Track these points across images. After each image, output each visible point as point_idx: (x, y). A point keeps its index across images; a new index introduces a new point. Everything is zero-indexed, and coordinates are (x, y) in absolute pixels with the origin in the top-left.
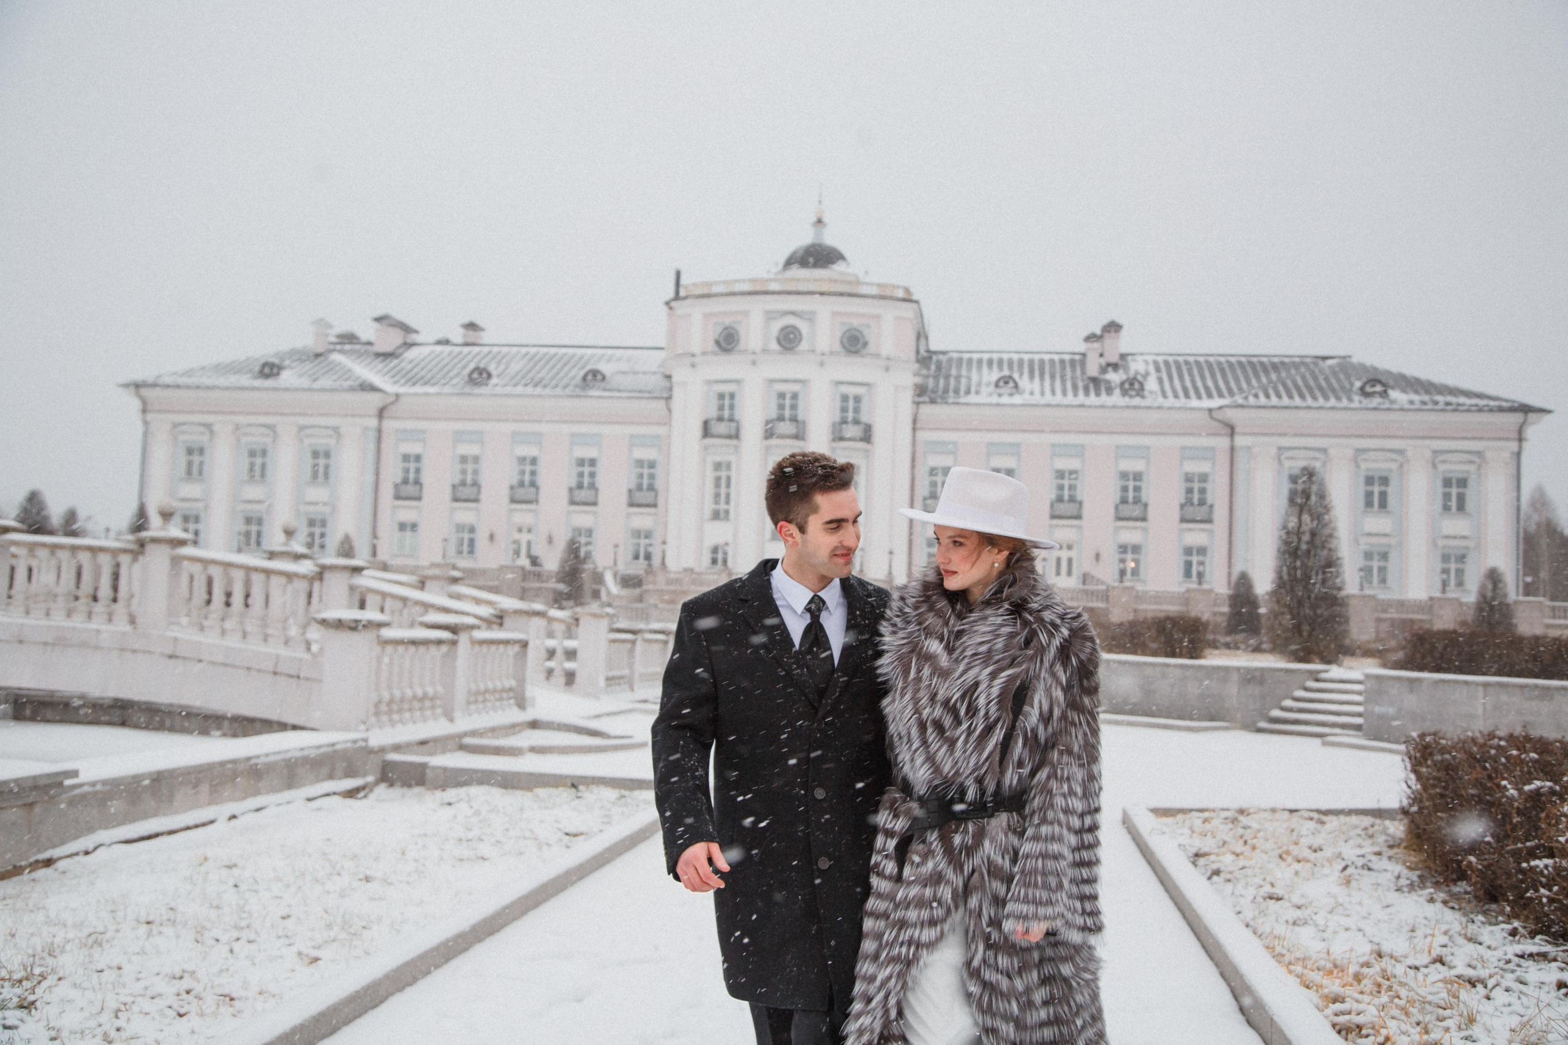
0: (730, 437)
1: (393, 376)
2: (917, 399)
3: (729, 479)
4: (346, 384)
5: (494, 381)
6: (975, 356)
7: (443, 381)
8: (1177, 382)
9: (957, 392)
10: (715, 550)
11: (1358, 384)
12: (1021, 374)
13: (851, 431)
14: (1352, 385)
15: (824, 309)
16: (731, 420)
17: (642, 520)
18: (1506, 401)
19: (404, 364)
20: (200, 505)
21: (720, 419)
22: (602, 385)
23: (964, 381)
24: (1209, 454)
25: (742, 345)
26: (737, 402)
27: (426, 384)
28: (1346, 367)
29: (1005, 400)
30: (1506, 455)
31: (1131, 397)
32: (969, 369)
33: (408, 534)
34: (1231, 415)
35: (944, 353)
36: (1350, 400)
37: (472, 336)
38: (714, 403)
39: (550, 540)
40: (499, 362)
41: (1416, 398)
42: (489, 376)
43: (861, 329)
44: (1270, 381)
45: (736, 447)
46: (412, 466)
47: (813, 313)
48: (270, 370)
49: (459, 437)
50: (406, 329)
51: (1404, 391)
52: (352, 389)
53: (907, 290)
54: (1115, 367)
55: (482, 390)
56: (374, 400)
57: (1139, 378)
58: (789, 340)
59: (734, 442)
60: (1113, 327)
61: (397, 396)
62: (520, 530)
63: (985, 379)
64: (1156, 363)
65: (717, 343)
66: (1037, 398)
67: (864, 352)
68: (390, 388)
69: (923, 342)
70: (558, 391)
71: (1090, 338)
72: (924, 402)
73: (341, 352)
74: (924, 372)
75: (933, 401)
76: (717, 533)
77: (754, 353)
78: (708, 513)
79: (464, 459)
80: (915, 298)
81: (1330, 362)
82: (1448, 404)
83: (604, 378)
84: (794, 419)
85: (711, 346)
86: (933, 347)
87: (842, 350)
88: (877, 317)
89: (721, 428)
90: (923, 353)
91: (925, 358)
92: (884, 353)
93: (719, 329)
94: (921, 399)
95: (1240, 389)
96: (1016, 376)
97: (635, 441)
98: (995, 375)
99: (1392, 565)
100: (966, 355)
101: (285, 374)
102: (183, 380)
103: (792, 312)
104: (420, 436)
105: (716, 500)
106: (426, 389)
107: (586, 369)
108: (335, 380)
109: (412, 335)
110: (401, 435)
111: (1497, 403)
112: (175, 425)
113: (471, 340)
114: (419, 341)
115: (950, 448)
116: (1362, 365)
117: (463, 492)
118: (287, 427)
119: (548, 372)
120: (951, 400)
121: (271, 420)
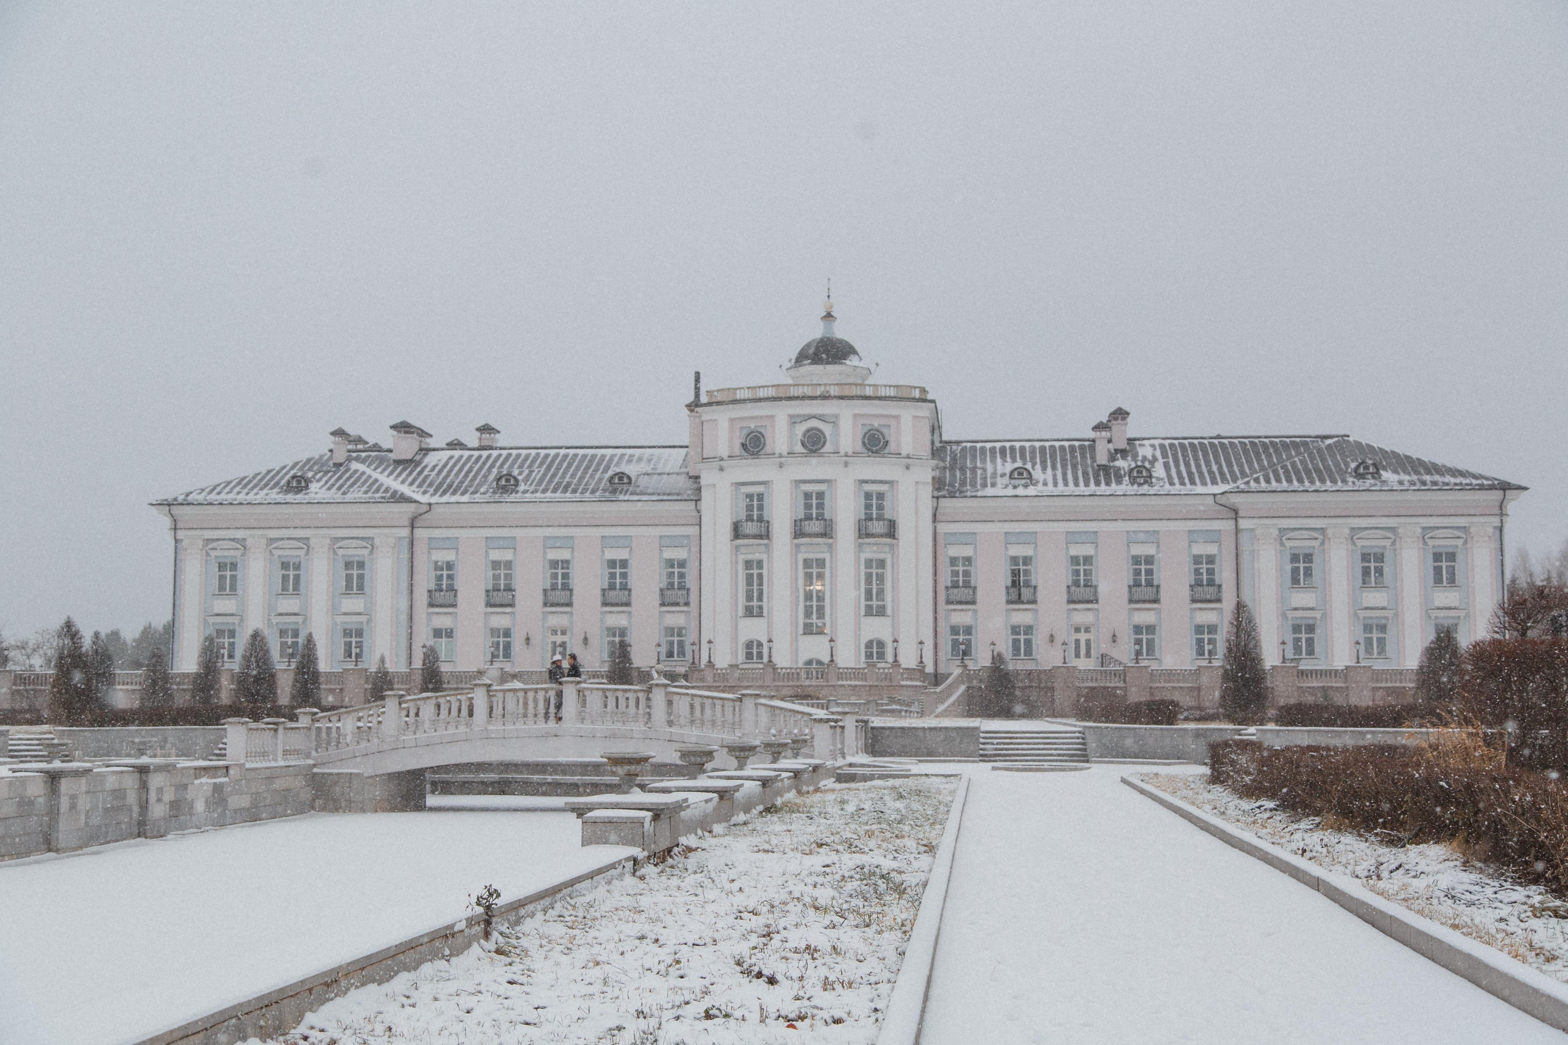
0: (760, 537)
1: (420, 486)
2: (936, 494)
3: (760, 576)
4: (378, 496)
5: (522, 487)
6: (988, 445)
7: (471, 489)
8: (1183, 468)
9: (973, 484)
10: (749, 645)
11: (1353, 465)
12: (1034, 464)
13: (878, 527)
14: (1347, 465)
15: (846, 412)
16: (760, 519)
17: (676, 619)
18: (1487, 479)
19: (427, 472)
20: (235, 619)
21: (750, 519)
22: (631, 488)
23: (979, 472)
24: (1214, 537)
25: (768, 449)
26: (766, 503)
27: (456, 491)
28: (1343, 445)
29: (1021, 491)
30: (1490, 530)
31: (1140, 485)
32: (984, 461)
33: (444, 641)
34: (1236, 500)
35: (958, 443)
36: (1344, 481)
37: (488, 439)
38: (743, 503)
39: (585, 641)
40: (521, 467)
41: (1406, 478)
42: (516, 482)
43: (881, 429)
44: (1272, 465)
45: (767, 545)
46: (445, 573)
47: (837, 416)
48: (298, 484)
49: (492, 543)
50: (423, 434)
51: (1395, 471)
52: (385, 501)
53: (923, 390)
54: (1123, 453)
55: (513, 497)
56: (406, 511)
57: (1147, 465)
58: (814, 443)
59: (765, 541)
60: (1120, 414)
61: (429, 505)
62: (554, 632)
63: (1000, 469)
64: (1162, 446)
65: (744, 445)
66: (1050, 489)
67: (887, 451)
68: (424, 499)
69: (936, 432)
70: (587, 496)
71: (1099, 427)
72: (944, 497)
73: (357, 459)
74: (941, 464)
75: (952, 496)
76: (754, 629)
77: (780, 455)
78: (741, 611)
79: (495, 565)
80: (929, 397)
81: (1329, 442)
82: (1435, 483)
83: (630, 481)
84: (820, 517)
85: (737, 450)
86: (945, 438)
87: (865, 451)
88: (897, 417)
89: (750, 528)
90: (938, 444)
92: (904, 453)
93: (745, 432)
94: (941, 493)
95: (1243, 474)
96: (1029, 466)
97: (665, 542)
98: (1009, 467)
99: (1390, 637)
100: (979, 445)
101: (314, 487)
102: (213, 497)
103: (814, 417)
104: (453, 544)
105: (749, 598)
106: (457, 498)
107: (610, 473)
108: (366, 492)
109: (428, 440)
110: (433, 544)
111: (1479, 482)
112: (208, 541)
113: (485, 443)
114: (432, 446)
115: (970, 539)
116: (1358, 444)
117: (497, 597)
118: (320, 540)
119: (573, 476)
120: (969, 494)
121: (302, 533)
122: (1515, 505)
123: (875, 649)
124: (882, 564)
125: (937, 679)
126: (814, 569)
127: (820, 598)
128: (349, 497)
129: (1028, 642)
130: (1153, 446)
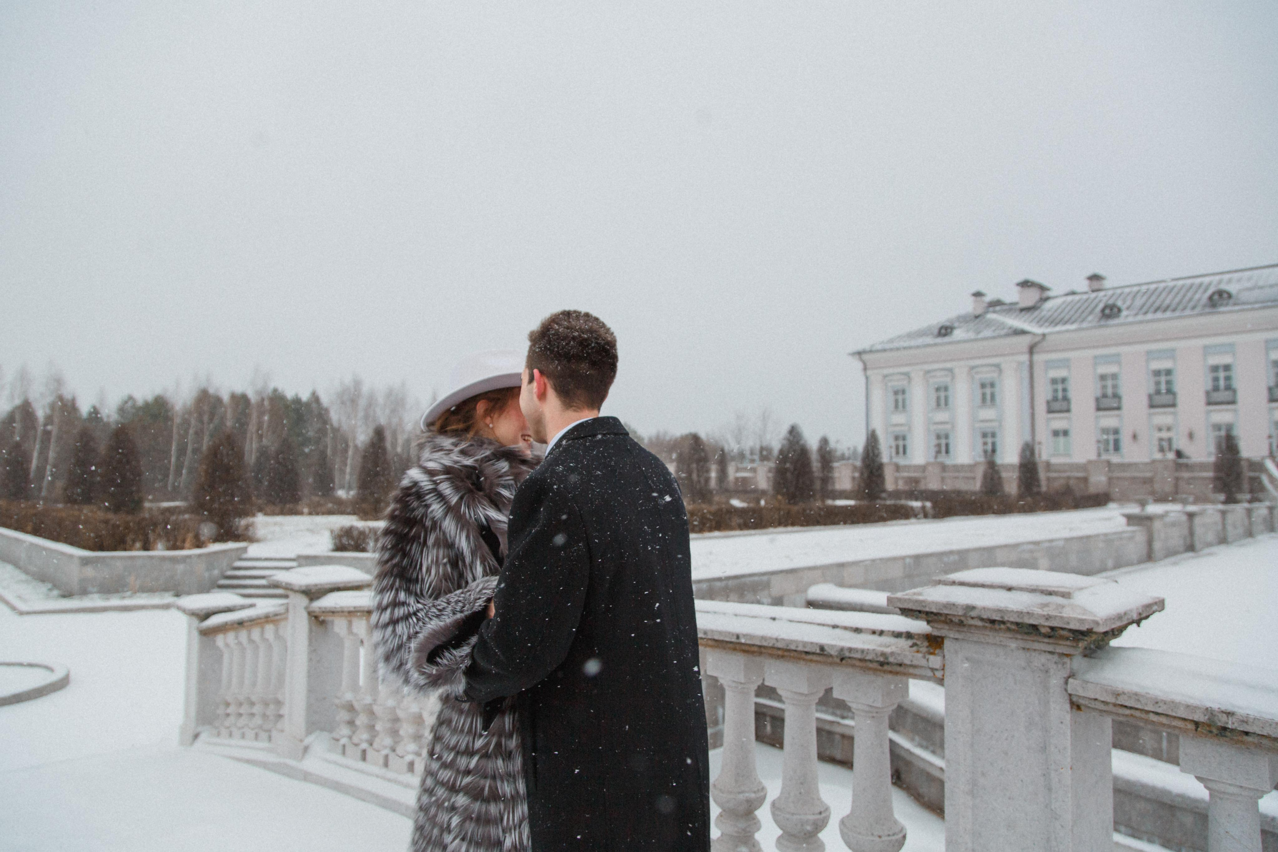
1: (1038, 322)
4: (1003, 332)
5: (1124, 313)
7: (1080, 319)
19: (1043, 314)
20: (906, 428)
22: (1231, 301)
27: (1066, 323)
33: (1061, 439)
37: (1096, 284)
39: (1191, 436)
40: (1124, 299)
42: (1119, 310)
46: (1060, 387)
48: (945, 331)
49: (1098, 360)
50: (1042, 288)
52: (1007, 335)
55: (1116, 322)
56: (1025, 341)
61: (1044, 335)
62: (1160, 429)
68: (1038, 330)
70: (1188, 312)
73: (994, 312)
79: (1103, 377)
83: (1230, 296)
97: (1271, 345)
101: (957, 332)
104: (1066, 363)
106: (1067, 327)
107: (1210, 292)
108: (994, 331)
109: (1047, 291)
110: (1049, 365)
112: (885, 376)
113: (1096, 287)
114: (1052, 296)
117: (1106, 403)
118: (961, 368)
119: (1172, 300)
121: (948, 365)
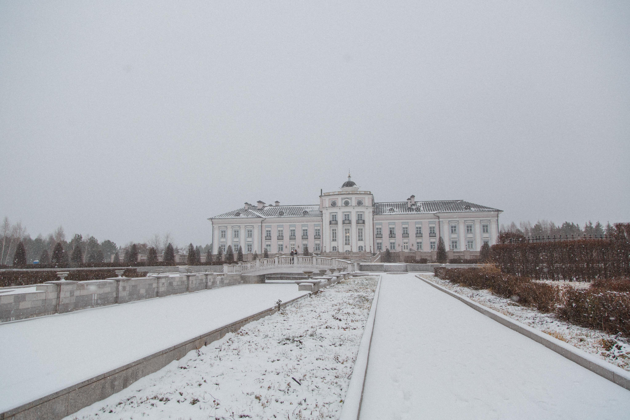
0: (335, 224)
1: (263, 214)
3: (336, 233)
4: (254, 216)
5: (285, 214)
6: (384, 204)
7: (274, 215)
8: (427, 208)
9: (381, 212)
10: (333, 247)
11: (464, 207)
12: (394, 208)
13: (361, 222)
15: (354, 197)
16: (335, 221)
17: (318, 242)
18: (494, 209)
19: (265, 211)
20: (225, 243)
21: (333, 220)
22: (308, 214)
23: (382, 209)
24: (434, 223)
25: (337, 205)
26: (336, 217)
27: (271, 215)
28: (462, 202)
29: (392, 213)
30: (495, 220)
31: (418, 212)
32: (383, 207)
33: (268, 247)
34: (438, 215)
35: (378, 203)
36: (463, 210)
38: (332, 217)
40: (284, 210)
41: (476, 209)
43: (361, 200)
44: (446, 207)
45: (337, 226)
46: (269, 233)
47: (351, 198)
48: (238, 214)
49: (278, 226)
50: (263, 203)
51: (474, 208)
52: (256, 218)
53: (370, 192)
54: (414, 205)
55: (283, 216)
56: (261, 219)
57: (419, 207)
58: (347, 204)
59: (337, 225)
60: (413, 196)
61: (265, 218)
62: (292, 245)
63: (387, 209)
64: (422, 203)
65: (332, 205)
66: (398, 213)
67: (362, 205)
68: (263, 217)
69: (373, 201)
70: (298, 216)
71: (409, 199)
72: (375, 215)
73: (250, 209)
74: (374, 208)
75: (377, 215)
76: (334, 244)
77: (340, 207)
78: (332, 240)
79: (279, 231)
81: (459, 202)
82: (483, 210)
83: (307, 212)
84: (348, 220)
85: (330, 205)
86: (375, 202)
87: (358, 205)
88: (364, 198)
89: (333, 222)
90: (373, 204)
91: (374, 205)
92: (366, 206)
93: (332, 202)
94: (374, 214)
95: (440, 209)
96: (393, 208)
97: (315, 225)
98: (389, 208)
99: (474, 244)
100: (382, 204)
101: (241, 215)
102: (220, 217)
103: (347, 198)
104: (270, 227)
105: (333, 237)
106: (270, 217)
107: (303, 211)
108: (252, 216)
109: (265, 205)
110: (267, 227)
111: (492, 210)
112: (219, 227)
113: (277, 205)
114: (266, 206)
115: (381, 224)
116: (465, 202)
117: (280, 238)
118: (243, 226)
119: (295, 212)
120: (380, 214)
121: (239, 225)
122: (501, 215)
123: (360, 248)
124: (362, 229)
125: (374, 254)
126: (347, 231)
127: (349, 237)
128: (248, 217)
129: (394, 246)
130: (420, 203)
